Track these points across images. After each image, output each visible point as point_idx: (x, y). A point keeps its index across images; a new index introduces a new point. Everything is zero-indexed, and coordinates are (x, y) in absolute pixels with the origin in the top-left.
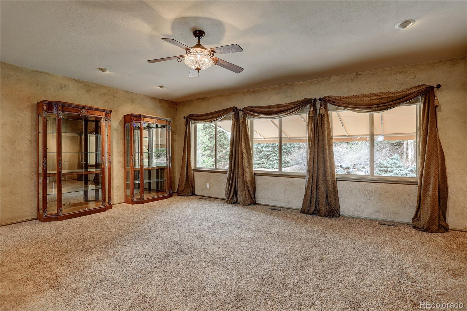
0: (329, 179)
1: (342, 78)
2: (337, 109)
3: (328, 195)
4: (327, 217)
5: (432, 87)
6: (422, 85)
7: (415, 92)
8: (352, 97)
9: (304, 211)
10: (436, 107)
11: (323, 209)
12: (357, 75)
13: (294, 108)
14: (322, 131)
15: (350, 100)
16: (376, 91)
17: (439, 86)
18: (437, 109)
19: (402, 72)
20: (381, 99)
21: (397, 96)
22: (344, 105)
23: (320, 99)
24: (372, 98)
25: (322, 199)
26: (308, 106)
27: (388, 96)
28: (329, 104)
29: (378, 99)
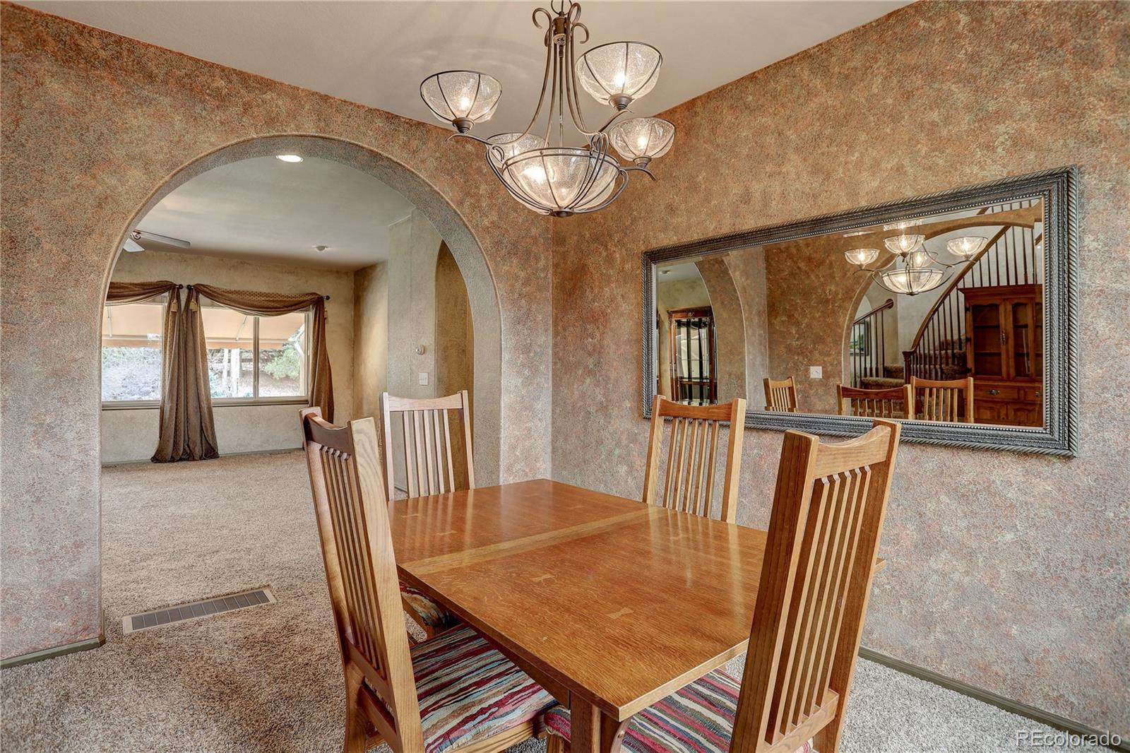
0: (204, 405)
1: (221, 262)
2: (213, 306)
3: (204, 428)
4: (205, 459)
5: (322, 297)
6: (314, 294)
7: (308, 300)
8: (236, 292)
9: (158, 458)
10: (326, 319)
11: (198, 451)
12: (241, 263)
13: (143, 294)
14: (193, 336)
15: (234, 296)
16: (265, 290)
17: (328, 298)
18: (326, 321)
19: (294, 272)
20: (273, 301)
21: (293, 301)
22: (228, 302)
23: (189, 287)
24: (263, 299)
25: (196, 436)
26: (166, 294)
27: (281, 299)
28: (201, 296)
29: (270, 301)
